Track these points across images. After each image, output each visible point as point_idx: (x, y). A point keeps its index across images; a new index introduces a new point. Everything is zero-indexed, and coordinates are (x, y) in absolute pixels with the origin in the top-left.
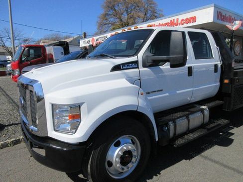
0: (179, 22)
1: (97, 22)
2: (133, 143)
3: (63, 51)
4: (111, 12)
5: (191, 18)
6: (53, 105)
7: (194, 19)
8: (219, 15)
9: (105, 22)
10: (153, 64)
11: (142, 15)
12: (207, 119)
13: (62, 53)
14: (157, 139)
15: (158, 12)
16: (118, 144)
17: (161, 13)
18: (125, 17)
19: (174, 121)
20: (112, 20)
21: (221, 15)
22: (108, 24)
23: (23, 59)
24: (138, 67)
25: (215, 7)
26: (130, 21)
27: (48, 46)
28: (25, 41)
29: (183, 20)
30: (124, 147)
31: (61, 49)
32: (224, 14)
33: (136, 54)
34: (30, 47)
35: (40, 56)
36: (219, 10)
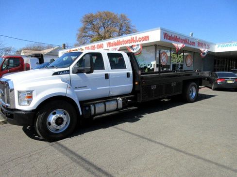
0: (137, 39)
1: (77, 34)
2: (65, 114)
3: (38, 62)
4: (90, 26)
5: (146, 37)
6: (18, 92)
7: (147, 38)
8: (165, 35)
9: (84, 34)
10: (79, 72)
11: (117, 29)
12: (120, 106)
13: (37, 63)
14: (81, 114)
15: (132, 28)
16: (54, 114)
17: (134, 28)
18: (102, 31)
19: (94, 104)
20: (91, 33)
21: (168, 36)
22: (87, 36)
23: (4, 67)
24: (69, 73)
25: (162, 29)
26: (107, 35)
27: (27, 56)
28: (6, 50)
29: (140, 38)
30: (58, 115)
31: (37, 60)
32: (170, 35)
33: (69, 66)
34: (10, 58)
35: (19, 65)
36: (165, 32)
